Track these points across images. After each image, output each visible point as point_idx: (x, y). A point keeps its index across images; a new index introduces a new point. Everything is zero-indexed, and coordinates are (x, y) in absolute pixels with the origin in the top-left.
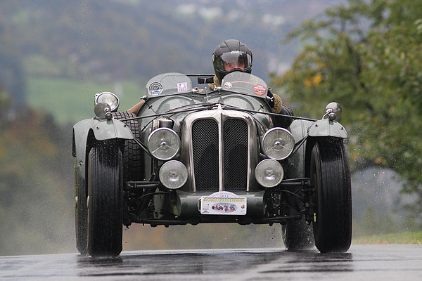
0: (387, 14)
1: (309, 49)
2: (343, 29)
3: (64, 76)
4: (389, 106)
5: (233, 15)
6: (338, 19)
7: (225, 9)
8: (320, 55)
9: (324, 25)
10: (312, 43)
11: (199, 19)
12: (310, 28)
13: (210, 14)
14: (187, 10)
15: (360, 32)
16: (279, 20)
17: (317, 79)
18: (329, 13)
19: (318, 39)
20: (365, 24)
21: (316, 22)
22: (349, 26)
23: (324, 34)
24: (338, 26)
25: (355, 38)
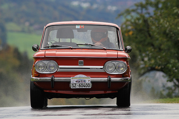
0: (160, 6)
1: (127, 21)
2: (142, 12)
3: (23, 31)
4: (161, 45)
5: (95, 6)
6: (140, 8)
7: (92, 4)
8: (132, 23)
9: (134, 11)
10: (129, 18)
11: (81, 8)
12: (128, 12)
13: (85, 5)
14: (75, 4)
15: (149, 14)
16: (114, 8)
17: (131, 33)
18: (137, 6)
19: (132, 17)
20: (151, 10)
21: (131, 9)
22: (144, 11)
23: (134, 15)
24: (139, 11)
25: (147, 16)
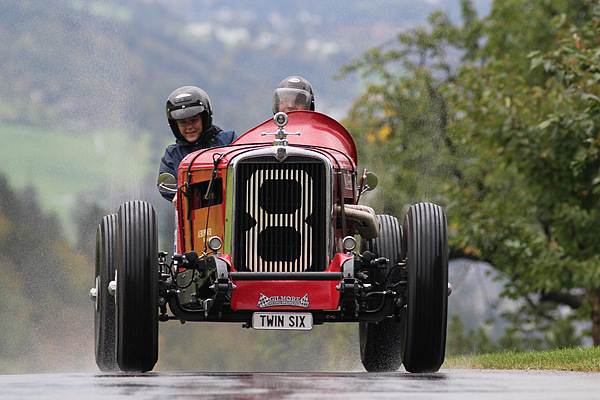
0: (483, 41)
1: (373, 90)
2: (422, 63)
3: (23, 121)
4: (485, 174)
5: (265, 40)
6: (415, 48)
7: (254, 30)
8: (388, 97)
9: (395, 56)
10: (378, 81)
11: (217, 44)
12: (376, 60)
13: (232, 37)
14: (199, 30)
15: (446, 68)
16: (329, 48)
17: (385, 132)
18: (403, 39)
19: (387, 76)
20: (454, 56)
21: (385, 51)
22: (431, 61)
23: (395, 69)
24: (414, 58)
25: (439, 75)
